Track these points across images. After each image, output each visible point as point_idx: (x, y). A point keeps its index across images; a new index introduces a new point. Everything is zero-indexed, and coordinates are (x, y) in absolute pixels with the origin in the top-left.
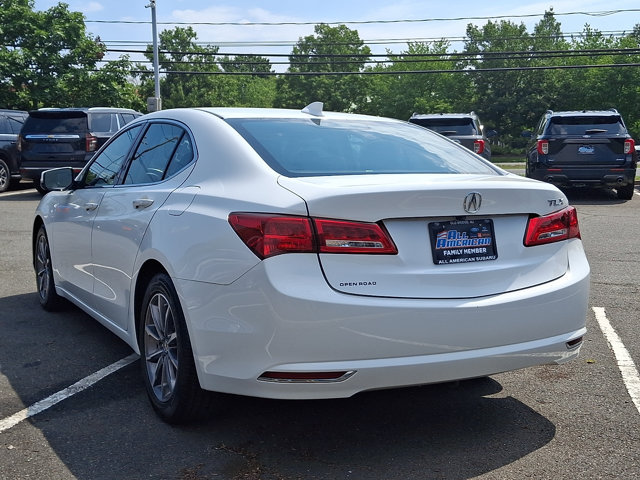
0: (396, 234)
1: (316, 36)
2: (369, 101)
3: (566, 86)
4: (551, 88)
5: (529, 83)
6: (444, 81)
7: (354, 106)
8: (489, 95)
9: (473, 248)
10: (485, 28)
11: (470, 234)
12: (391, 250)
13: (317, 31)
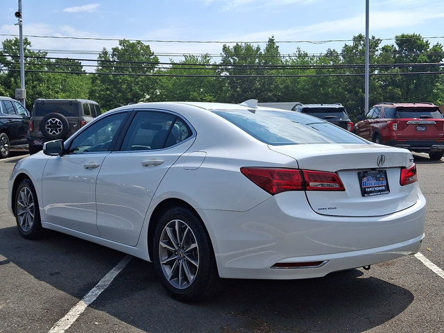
0: (344, 179)
1: (120, 48)
2: (159, 94)
3: (287, 87)
4: (277, 88)
5: (263, 85)
6: (209, 82)
7: (148, 97)
8: (238, 92)
9: (379, 187)
10: (235, 48)
11: (377, 179)
12: (342, 188)
13: (120, 44)
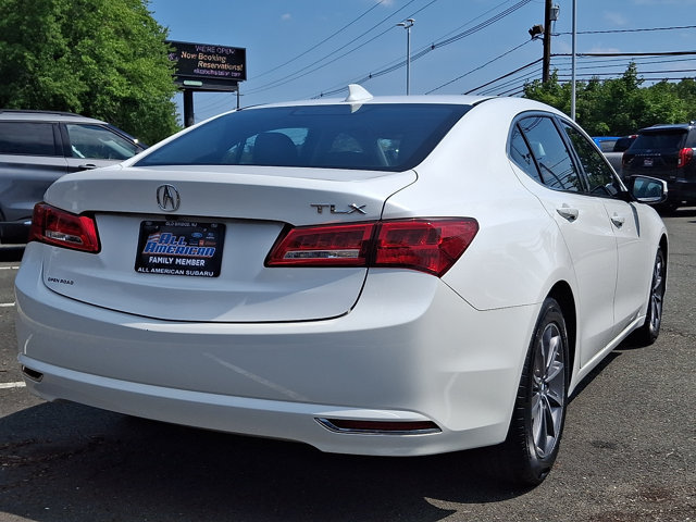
9: (189, 258)
11: (189, 240)
